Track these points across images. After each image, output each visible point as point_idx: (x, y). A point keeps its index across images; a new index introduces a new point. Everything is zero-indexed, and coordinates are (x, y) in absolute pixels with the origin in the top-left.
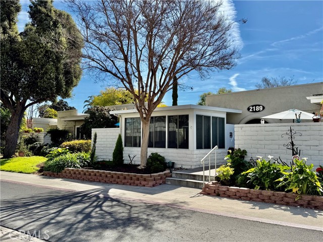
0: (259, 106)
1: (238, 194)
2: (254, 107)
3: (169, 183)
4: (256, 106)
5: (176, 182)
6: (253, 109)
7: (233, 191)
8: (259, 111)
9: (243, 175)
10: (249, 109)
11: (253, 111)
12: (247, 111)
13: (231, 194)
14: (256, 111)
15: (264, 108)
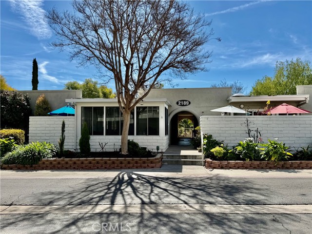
0: (186, 101)
1: (237, 166)
2: (182, 102)
3: (166, 164)
4: (183, 101)
5: (174, 162)
6: (181, 103)
7: (233, 163)
8: (186, 105)
9: (231, 152)
10: (178, 103)
11: (181, 105)
12: (176, 105)
13: (232, 166)
14: (183, 105)
15: (190, 103)
